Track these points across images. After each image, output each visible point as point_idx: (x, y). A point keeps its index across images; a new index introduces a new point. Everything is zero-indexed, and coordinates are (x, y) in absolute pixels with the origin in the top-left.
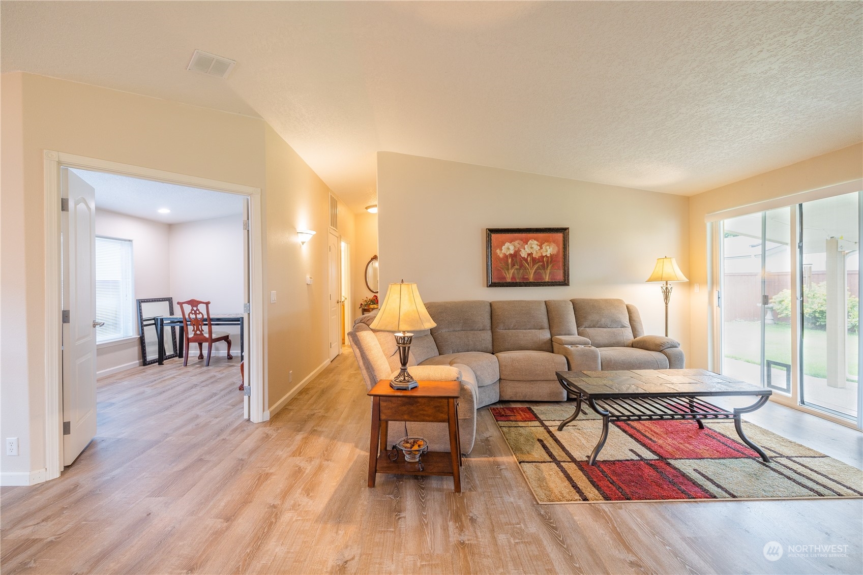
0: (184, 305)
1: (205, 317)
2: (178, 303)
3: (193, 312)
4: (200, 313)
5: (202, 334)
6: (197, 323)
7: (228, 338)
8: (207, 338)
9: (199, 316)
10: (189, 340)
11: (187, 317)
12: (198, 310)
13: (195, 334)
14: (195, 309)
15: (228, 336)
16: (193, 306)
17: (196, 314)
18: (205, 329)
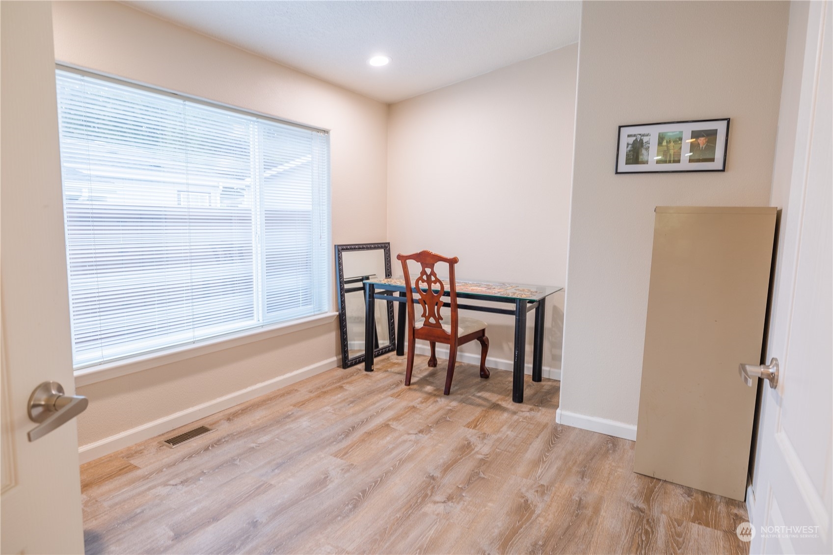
0: (408, 261)
1: (447, 288)
2: (399, 257)
3: (425, 277)
4: (437, 281)
5: (438, 325)
6: (431, 299)
7: (484, 335)
8: (449, 335)
9: (436, 287)
10: (415, 333)
11: (413, 286)
12: (433, 273)
13: (427, 323)
14: (428, 271)
15: (483, 331)
16: (424, 265)
17: (429, 282)
18: (445, 312)
